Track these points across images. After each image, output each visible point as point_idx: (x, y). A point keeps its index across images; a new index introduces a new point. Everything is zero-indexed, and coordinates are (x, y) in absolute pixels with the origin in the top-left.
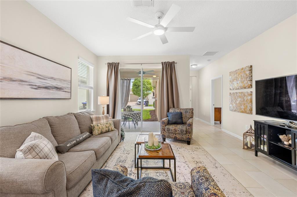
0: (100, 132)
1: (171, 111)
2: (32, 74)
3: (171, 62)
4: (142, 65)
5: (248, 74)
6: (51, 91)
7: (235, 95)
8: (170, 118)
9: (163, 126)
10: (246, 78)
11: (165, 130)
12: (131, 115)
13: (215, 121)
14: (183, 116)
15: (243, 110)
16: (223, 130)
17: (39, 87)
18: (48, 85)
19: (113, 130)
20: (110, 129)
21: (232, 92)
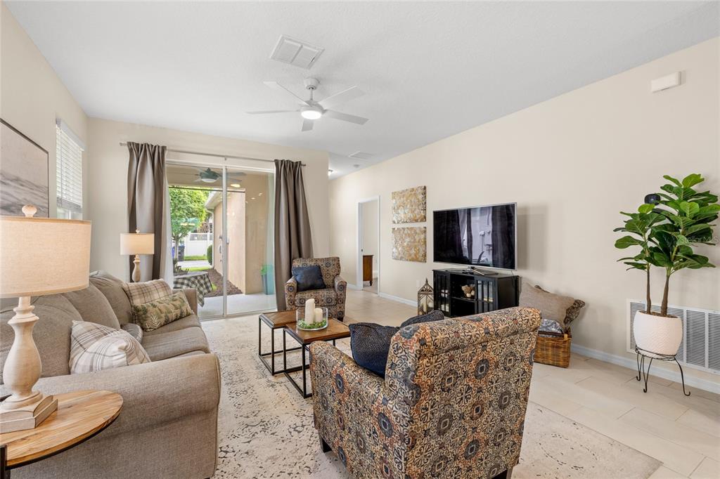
0: (163, 321)
1: (296, 264)
3: (295, 161)
4: (228, 159)
5: (421, 199)
7: (402, 232)
8: (300, 279)
9: (291, 296)
10: (418, 206)
11: (294, 304)
12: (186, 282)
13: (364, 280)
14: (324, 273)
15: (413, 256)
16: (381, 294)
20: (185, 311)
21: (396, 226)
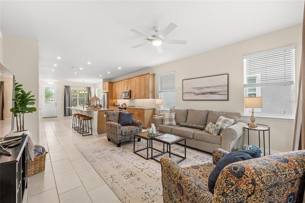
2: (195, 88)
6: (206, 95)
17: (199, 94)
18: (204, 92)
19: (209, 133)
